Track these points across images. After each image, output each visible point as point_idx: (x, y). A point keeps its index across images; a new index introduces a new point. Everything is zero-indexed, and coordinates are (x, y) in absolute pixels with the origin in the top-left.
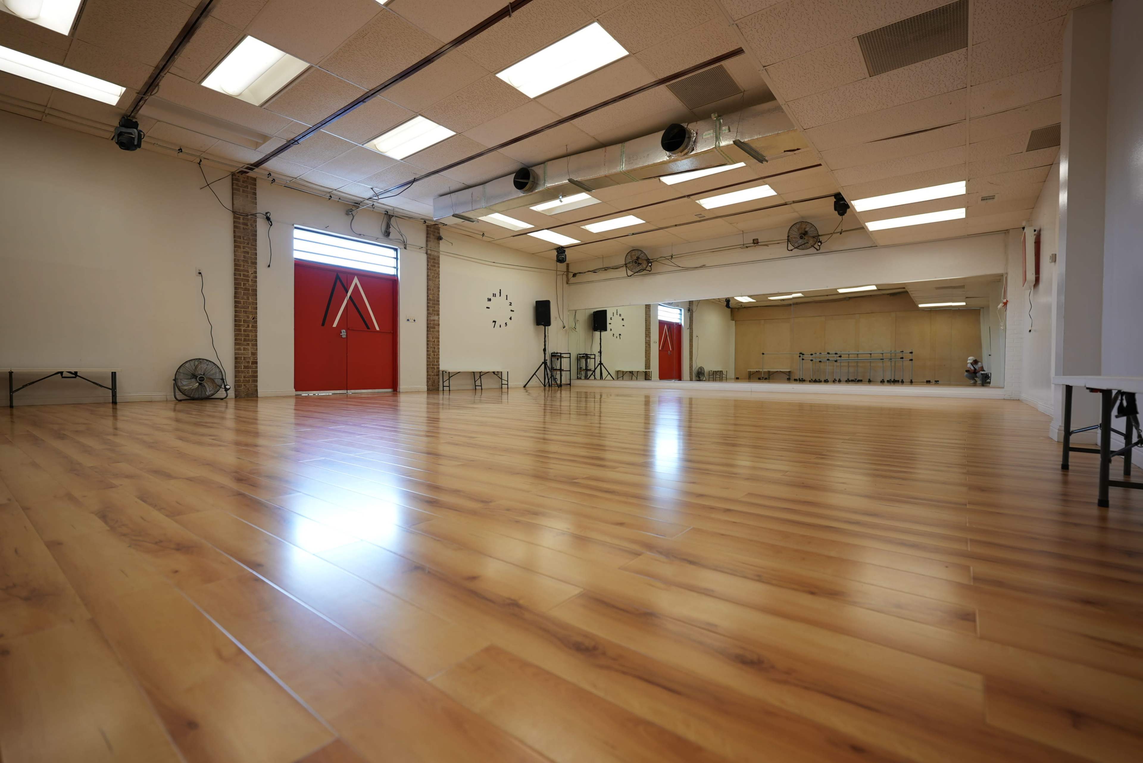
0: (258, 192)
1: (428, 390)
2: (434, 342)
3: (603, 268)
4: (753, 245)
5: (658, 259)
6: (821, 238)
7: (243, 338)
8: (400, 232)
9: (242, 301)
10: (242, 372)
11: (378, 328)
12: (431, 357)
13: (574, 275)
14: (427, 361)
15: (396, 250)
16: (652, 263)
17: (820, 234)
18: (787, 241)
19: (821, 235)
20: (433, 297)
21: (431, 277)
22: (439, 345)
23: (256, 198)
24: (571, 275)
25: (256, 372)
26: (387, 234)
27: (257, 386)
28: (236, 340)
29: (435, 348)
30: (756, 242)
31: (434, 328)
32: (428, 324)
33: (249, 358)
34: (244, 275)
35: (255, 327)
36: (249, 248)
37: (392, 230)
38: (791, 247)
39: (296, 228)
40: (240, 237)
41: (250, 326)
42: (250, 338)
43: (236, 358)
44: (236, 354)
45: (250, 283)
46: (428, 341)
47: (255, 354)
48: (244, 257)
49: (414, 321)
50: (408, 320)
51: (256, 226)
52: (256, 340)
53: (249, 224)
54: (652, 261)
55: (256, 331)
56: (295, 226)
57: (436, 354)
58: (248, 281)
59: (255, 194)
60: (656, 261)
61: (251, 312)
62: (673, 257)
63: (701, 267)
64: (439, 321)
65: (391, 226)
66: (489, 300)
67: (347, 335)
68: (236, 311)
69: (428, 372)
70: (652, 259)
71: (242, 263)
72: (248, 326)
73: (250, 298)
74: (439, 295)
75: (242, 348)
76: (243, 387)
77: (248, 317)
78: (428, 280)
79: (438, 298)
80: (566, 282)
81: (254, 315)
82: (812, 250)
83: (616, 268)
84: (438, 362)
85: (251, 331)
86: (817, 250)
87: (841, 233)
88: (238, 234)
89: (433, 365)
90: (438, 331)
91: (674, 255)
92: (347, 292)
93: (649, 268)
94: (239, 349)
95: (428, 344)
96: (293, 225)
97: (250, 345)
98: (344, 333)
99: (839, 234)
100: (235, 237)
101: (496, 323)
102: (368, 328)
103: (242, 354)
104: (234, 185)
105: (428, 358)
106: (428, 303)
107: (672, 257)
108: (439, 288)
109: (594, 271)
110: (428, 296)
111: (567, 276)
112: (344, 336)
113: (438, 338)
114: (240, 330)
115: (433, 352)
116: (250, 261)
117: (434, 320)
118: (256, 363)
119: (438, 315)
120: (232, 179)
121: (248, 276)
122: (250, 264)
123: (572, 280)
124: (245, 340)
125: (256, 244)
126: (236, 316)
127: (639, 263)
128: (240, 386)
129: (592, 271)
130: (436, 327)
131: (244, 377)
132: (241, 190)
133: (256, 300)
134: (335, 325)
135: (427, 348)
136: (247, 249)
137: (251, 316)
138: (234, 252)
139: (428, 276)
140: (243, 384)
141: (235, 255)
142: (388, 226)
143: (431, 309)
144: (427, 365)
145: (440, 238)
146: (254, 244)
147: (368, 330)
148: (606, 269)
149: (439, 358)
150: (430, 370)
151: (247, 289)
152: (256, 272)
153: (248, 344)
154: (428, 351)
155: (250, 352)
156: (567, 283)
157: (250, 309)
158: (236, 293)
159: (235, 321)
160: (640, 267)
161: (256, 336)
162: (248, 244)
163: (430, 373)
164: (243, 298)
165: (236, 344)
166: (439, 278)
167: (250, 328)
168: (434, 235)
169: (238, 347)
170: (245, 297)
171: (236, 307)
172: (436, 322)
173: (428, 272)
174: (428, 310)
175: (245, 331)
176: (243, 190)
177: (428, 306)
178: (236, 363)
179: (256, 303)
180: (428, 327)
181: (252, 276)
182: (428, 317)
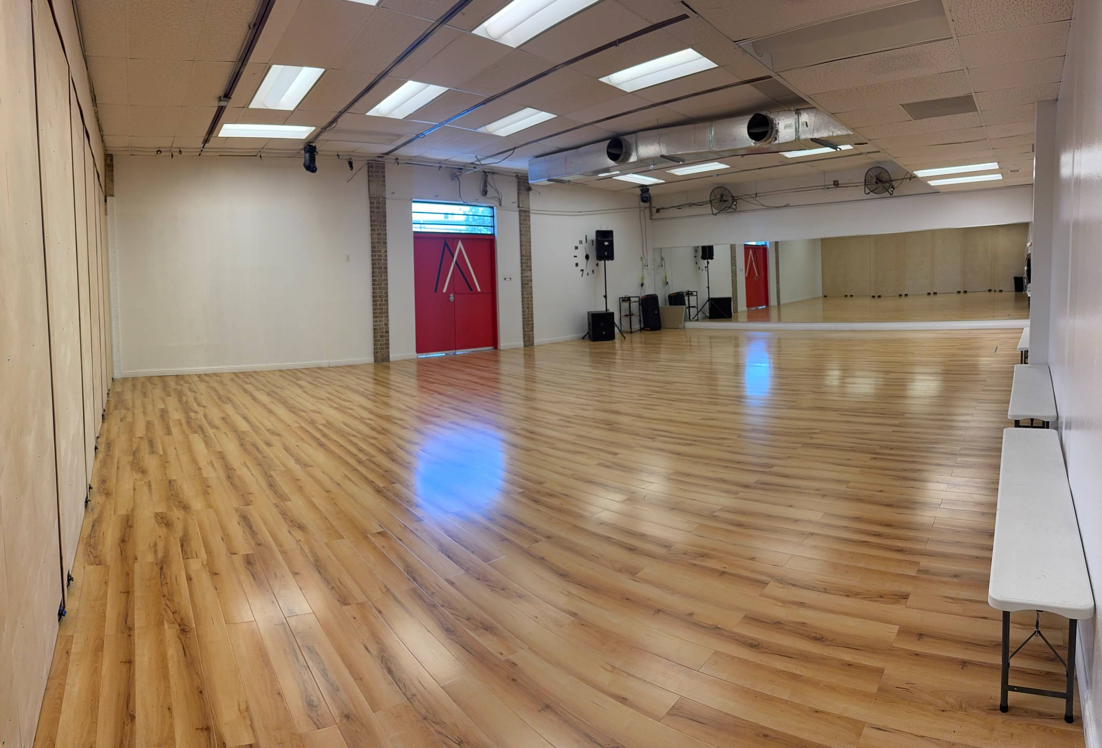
0: (386, 175)
1: (525, 346)
2: (528, 298)
3: (688, 204)
4: (833, 186)
5: (742, 196)
6: (894, 183)
7: (379, 311)
8: (496, 190)
9: (377, 279)
10: (379, 340)
11: (479, 290)
12: (526, 314)
13: (658, 211)
14: (523, 318)
15: (492, 208)
16: (737, 201)
17: (892, 179)
18: (864, 184)
19: (895, 180)
20: (526, 252)
21: (523, 232)
22: (532, 301)
23: (385, 181)
24: (654, 210)
25: (388, 340)
26: (485, 193)
27: (389, 352)
28: (374, 313)
29: (529, 304)
30: (836, 184)
31: (528, 284)
32: (522, 281)
33: (383, 328)
34: (378, 255)
35: (387, 301)
36: (381, 229)
37: (489, 188)
38: (867, 191)
39: (414, 202)
40: (374, 221)
41: (383, 300)
42: (384, 311)
43: (374, 329)
44: (374, 325)
45: (383, 262)
46: (523, 298)
47: (387, 324)
48: (378, 238)
49: (510, 279)
50: (505, 279)
51: (385, 207)
52: (388, 312)
53: (381, 207)
54: (736, 198)
55: (387, 305)
56: (413, 200)
57: (530, 310)
58: (381, 260)
59: (384, 177)
60: (740, 199)
61: (384, 288)
62: (758, 195)
63: (784, 206)
64: (531, 277)
65: (488, 184)
66: (577, 248)
67: (454, 299)
68: (373, 289)
69: (524, 328)
70: (737, 197)
71: (377, 245)
72: (382, 301)
73: (383, 276)
74: (530, 249)
75: (378, 320)
76: (380, 353)
77: (382, 292)
78: (521, 235)
79: (530, 253)
80: (649, 218)
81: (386, 291)
82: (887, 194)
83: (700, 204)
84: (532, 317)
85: (384, 305)
86: (891, 194)
87: (910, 179)
88: (373, 218)
89: (528, 321)
90: (531, 287)
91: (759, 193)
92: (453, 257)
93: (734, 207)
94: (376, 321)
95: (523, 301)
96: (411, 200)
97: (384, 317)
98: (452, 298)
99: (909, 179)
100: (371, 221)
101: (584, 271)
102: (471, 290)
103: (378, 325)
104: (370, 172)
105: (524, 315)
106: (522, 259)
107: (756, 195)
108: (530, 242)
109: (679, 207)
110: (521, 252)
111: (651, 211)
112: (452, 300)
113: (532, 294)
114: (376, 305)
115: (528, 308)
116: (382, 242)
117: (527, 276)
118: (388, 332)
119: (531, 270)
120: (368, 168)
121: (381, 256)
122: (382, 245)
123: (656, 216)
124: (380, 313)
125: (386, 225)
126: (373, 293)
127: (724, 201)
128: (377, 353)
129: (677, 206)
130: (529, 283)
131: (380, 345)
132: (375, 176)
133: (387, 276)
134: (445, 291)
135: (523, 305)
136: (380, 231)
137: (383, 292)
138: (371, 235)
139: (521, 231)
140: (379, 351)
141: (372, 238)
142: (485, 183)
143: (524, 265)
144: (523, 322)
145: (529, 189)
146: (384, 225)
147: (472, 292)
148: (691, 205)
149: (532, 314)
150: (526, 326)
151: (380, 268)
152: (386, 251)
153: (382, 317)
154: (523, 308)
155: (383, 323)
156: (651, 219)
157: (383, 286)
158: (373, 272)
159: (373, 297)
160: (726, 205)
161: (387, 309)
162: (380, 226)
163: (526, 329)
164: (378, 277)
165: (374, 317)
166: (530, 231)
167: (383, 302)
168: (524, 186)
169: (375, 319)
170: (379, 275)
171: (373, 284)
172: (529, 278)
173: (520, 227)
174: (522, 266)
175: (380, 305)
176: (376, 175)
177: (522, 263)
178: (375, 333)
179: (387, 279)
180: (522, 284)
181: (383, 255)
182: (522, 273)
